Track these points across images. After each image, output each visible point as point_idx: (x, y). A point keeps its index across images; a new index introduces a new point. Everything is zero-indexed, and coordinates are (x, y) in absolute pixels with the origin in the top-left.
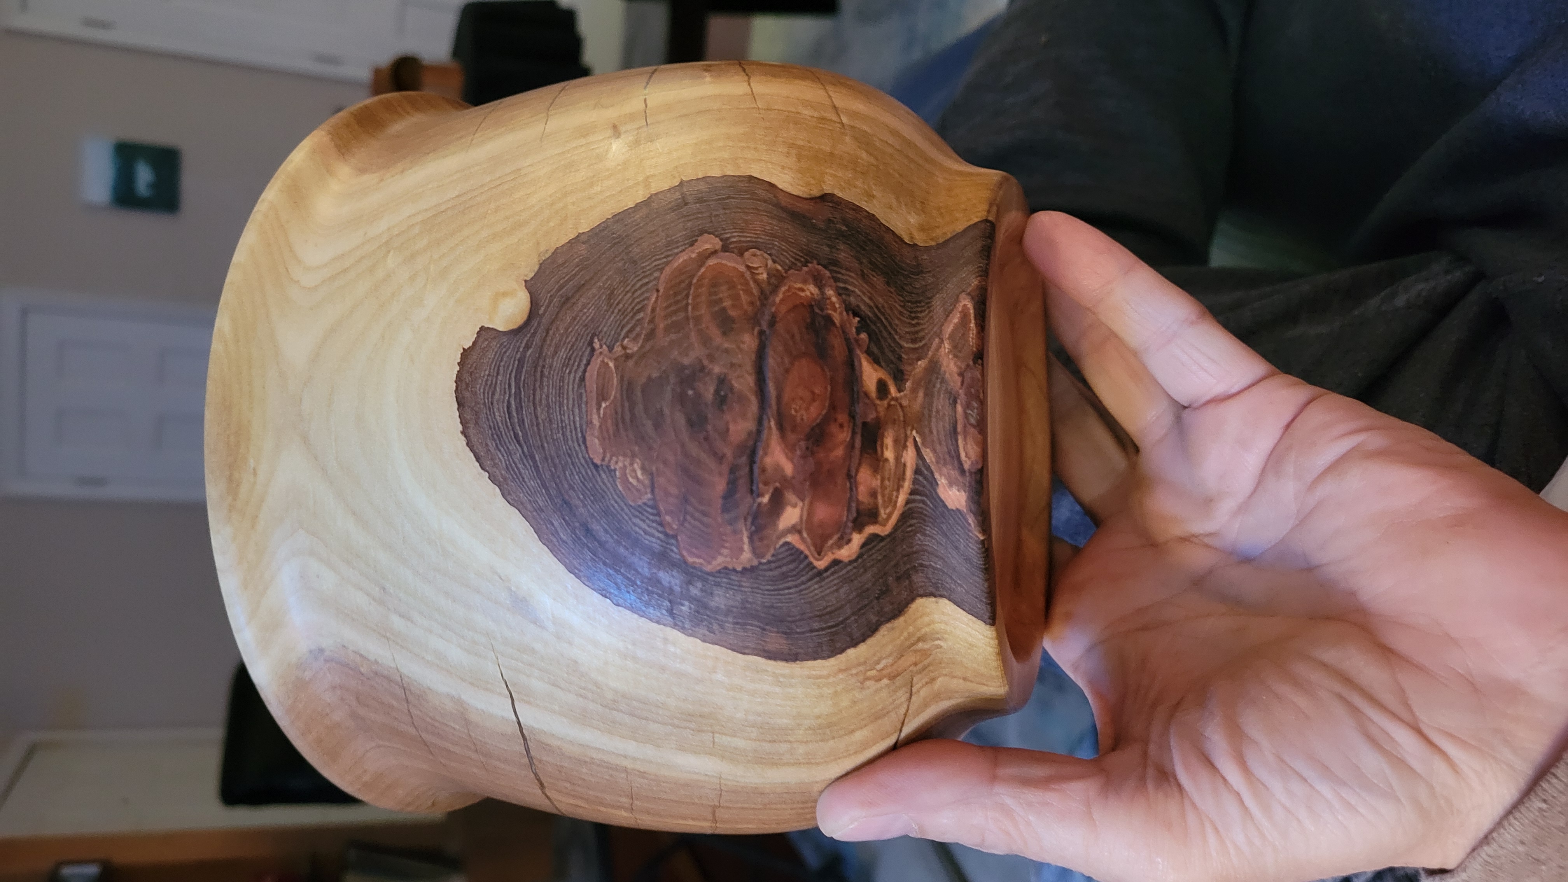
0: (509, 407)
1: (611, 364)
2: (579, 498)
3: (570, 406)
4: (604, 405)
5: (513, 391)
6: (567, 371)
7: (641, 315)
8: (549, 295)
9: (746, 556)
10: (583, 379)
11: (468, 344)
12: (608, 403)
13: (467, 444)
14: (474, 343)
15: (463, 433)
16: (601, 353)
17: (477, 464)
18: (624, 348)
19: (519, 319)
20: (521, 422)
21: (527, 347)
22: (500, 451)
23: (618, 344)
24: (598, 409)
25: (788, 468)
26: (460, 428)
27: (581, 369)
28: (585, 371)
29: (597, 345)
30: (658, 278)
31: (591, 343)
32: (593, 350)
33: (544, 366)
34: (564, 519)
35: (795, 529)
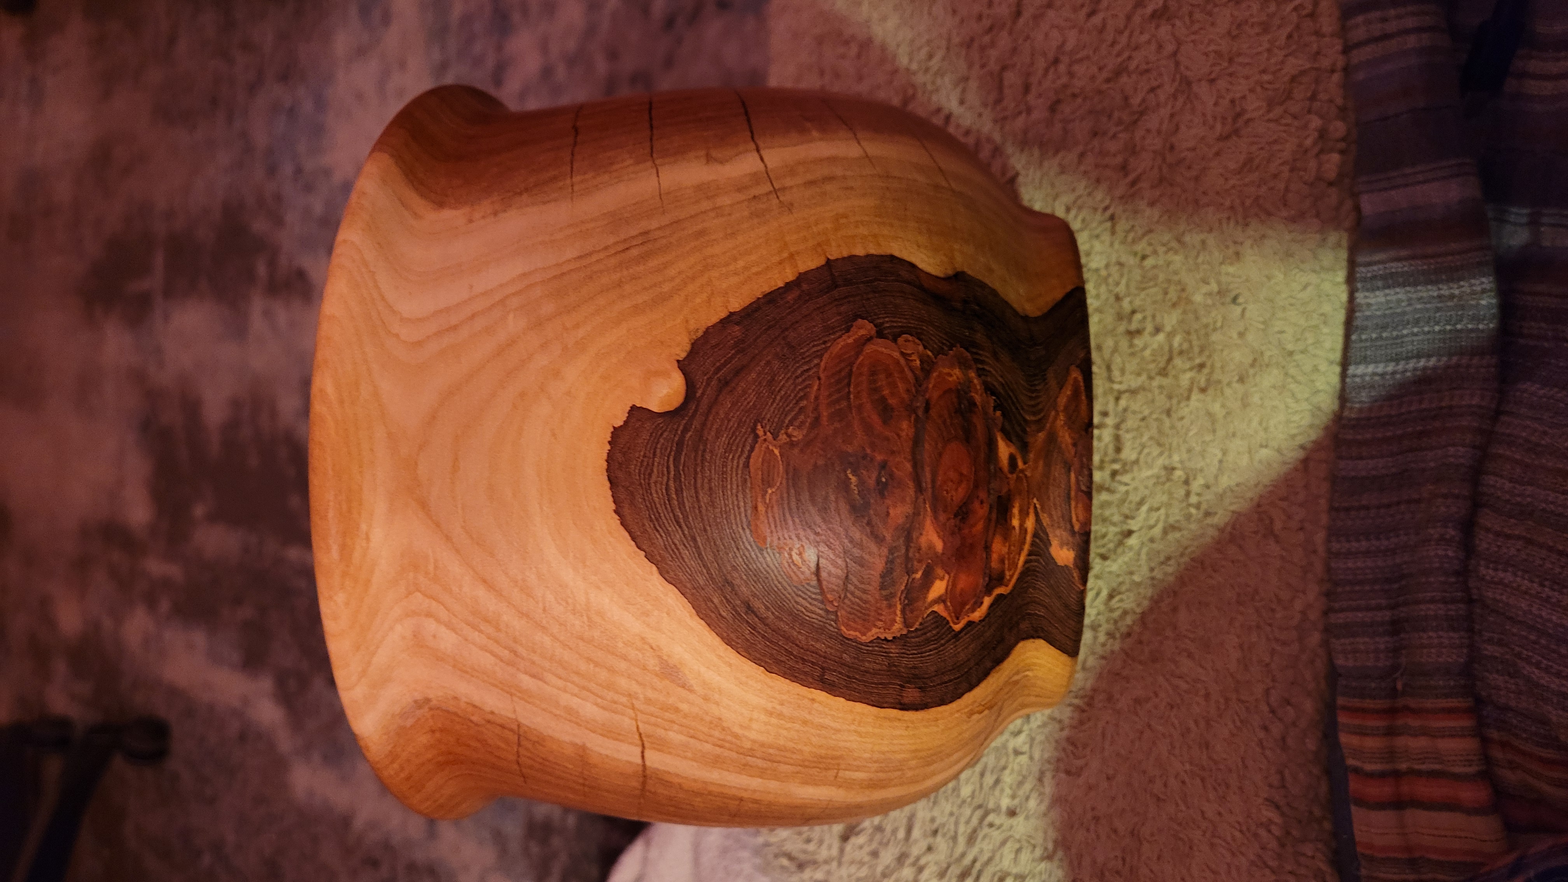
0: (667, 489)
1: (777, 452)
2: (742, 578)
3: (734, 491)
4: (770, 491)
5: (672, 473)
6: (731, 457)
7: (803, 403)
8: (705, 378)
9: (898, 628)
10: (747, 465)
11: (619, 423)
12: (774, 490)
13: (622, 524)
14: (626, 422)
15: (616, 512)
16: (765, 440)
17: (633, 543)
18: (789, 436)
19: (677, 401)
20: (682, 505)
21: (686, 430)
22: (657, 531)
23: (783, 432)
24: (763, 496)
25: (939, 546)
26: (613, 506)
27: (745, 455)
28: (749, 457)
29: (760, 432)
30: (818, 365)
31: (754, 429)
32: (757, 436)
33: (704, 451)
34: (725, 597)
35: (940, 600)
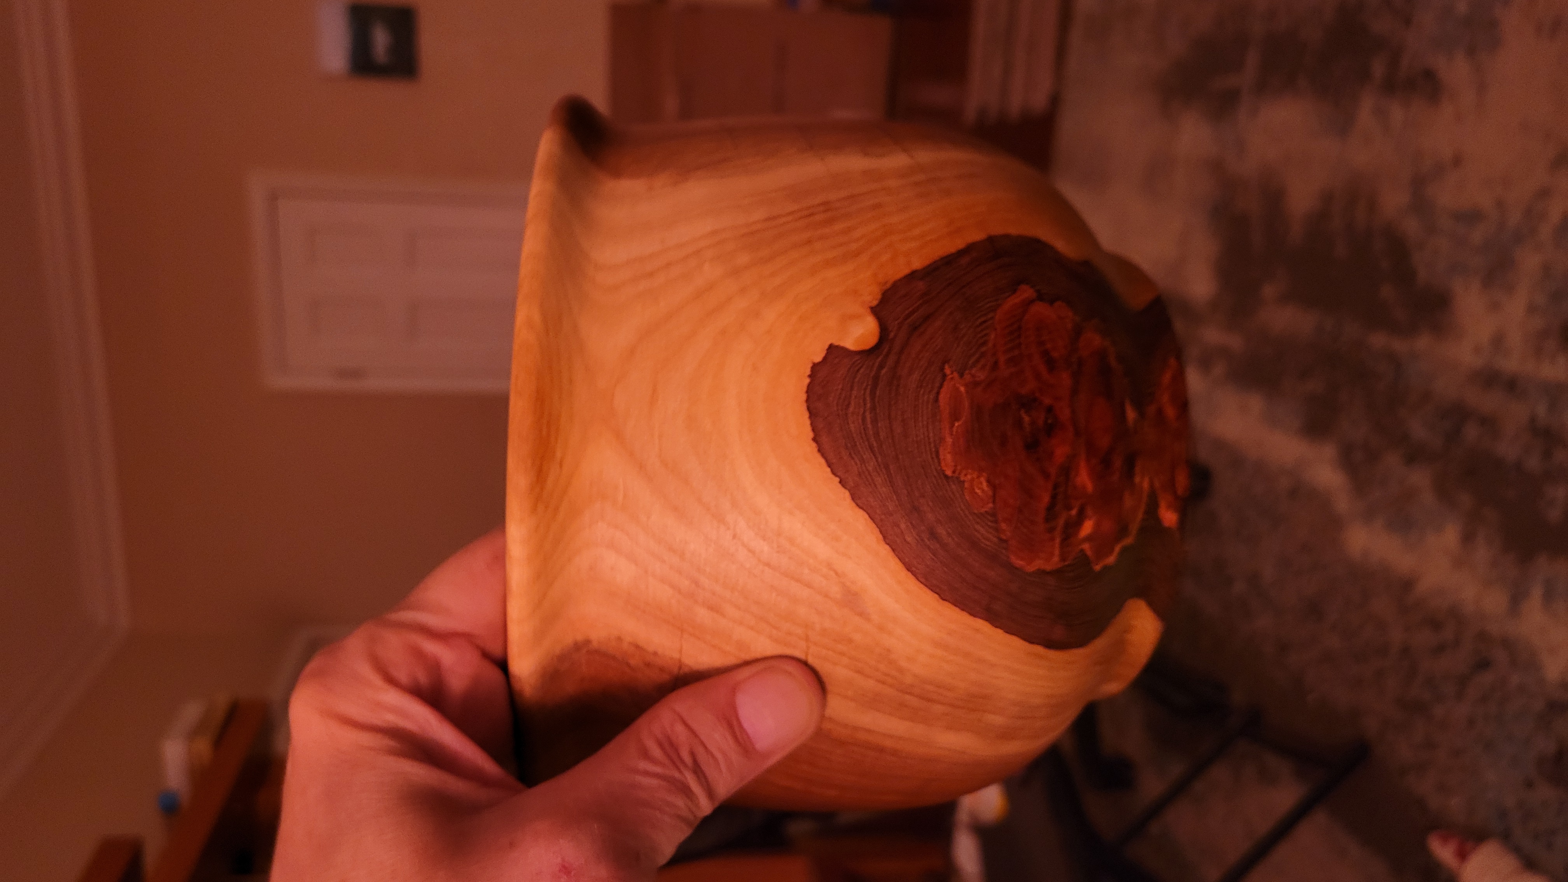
0: (864, 419)
1: (962, 389)
2: (928, 505)
3: (925, 423)
4: (956, 424)
5: (868, 405)
6: (922, 392)
7: (984, 349)
8: (896, 322)
9: (1055, 562)
10: (936, 400)
11: (818, 359)
12: (960, 423)
13: (819, 451)
14: (825, 358)
15: (815, 439)
16: (952, 378)
17: (829, 470)
18: (973, 376)
19: (872, 341)
20: (877, 434)
21: (881, 367)
22: (853, 458)
23: (967, 372)
24: (952, 426)
25: (1090, 487)
26: (811, 435)
27: (935, 391)
28: (938, 393)
29: (948, 371)
30: (992, 318)
31: (942, 369)
32: (944, 376)
33: (898, 385)
34: (911, 523)
35: (1089, 538)
